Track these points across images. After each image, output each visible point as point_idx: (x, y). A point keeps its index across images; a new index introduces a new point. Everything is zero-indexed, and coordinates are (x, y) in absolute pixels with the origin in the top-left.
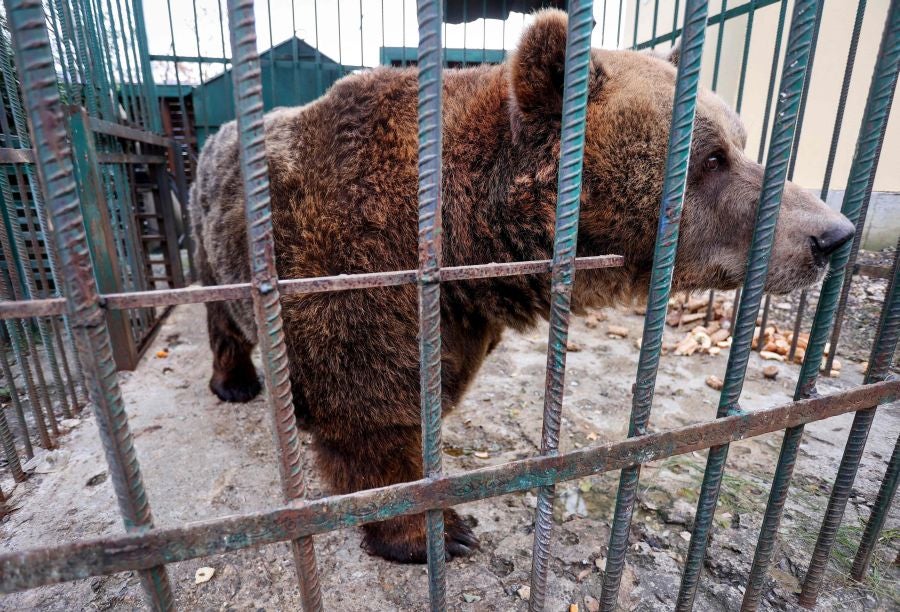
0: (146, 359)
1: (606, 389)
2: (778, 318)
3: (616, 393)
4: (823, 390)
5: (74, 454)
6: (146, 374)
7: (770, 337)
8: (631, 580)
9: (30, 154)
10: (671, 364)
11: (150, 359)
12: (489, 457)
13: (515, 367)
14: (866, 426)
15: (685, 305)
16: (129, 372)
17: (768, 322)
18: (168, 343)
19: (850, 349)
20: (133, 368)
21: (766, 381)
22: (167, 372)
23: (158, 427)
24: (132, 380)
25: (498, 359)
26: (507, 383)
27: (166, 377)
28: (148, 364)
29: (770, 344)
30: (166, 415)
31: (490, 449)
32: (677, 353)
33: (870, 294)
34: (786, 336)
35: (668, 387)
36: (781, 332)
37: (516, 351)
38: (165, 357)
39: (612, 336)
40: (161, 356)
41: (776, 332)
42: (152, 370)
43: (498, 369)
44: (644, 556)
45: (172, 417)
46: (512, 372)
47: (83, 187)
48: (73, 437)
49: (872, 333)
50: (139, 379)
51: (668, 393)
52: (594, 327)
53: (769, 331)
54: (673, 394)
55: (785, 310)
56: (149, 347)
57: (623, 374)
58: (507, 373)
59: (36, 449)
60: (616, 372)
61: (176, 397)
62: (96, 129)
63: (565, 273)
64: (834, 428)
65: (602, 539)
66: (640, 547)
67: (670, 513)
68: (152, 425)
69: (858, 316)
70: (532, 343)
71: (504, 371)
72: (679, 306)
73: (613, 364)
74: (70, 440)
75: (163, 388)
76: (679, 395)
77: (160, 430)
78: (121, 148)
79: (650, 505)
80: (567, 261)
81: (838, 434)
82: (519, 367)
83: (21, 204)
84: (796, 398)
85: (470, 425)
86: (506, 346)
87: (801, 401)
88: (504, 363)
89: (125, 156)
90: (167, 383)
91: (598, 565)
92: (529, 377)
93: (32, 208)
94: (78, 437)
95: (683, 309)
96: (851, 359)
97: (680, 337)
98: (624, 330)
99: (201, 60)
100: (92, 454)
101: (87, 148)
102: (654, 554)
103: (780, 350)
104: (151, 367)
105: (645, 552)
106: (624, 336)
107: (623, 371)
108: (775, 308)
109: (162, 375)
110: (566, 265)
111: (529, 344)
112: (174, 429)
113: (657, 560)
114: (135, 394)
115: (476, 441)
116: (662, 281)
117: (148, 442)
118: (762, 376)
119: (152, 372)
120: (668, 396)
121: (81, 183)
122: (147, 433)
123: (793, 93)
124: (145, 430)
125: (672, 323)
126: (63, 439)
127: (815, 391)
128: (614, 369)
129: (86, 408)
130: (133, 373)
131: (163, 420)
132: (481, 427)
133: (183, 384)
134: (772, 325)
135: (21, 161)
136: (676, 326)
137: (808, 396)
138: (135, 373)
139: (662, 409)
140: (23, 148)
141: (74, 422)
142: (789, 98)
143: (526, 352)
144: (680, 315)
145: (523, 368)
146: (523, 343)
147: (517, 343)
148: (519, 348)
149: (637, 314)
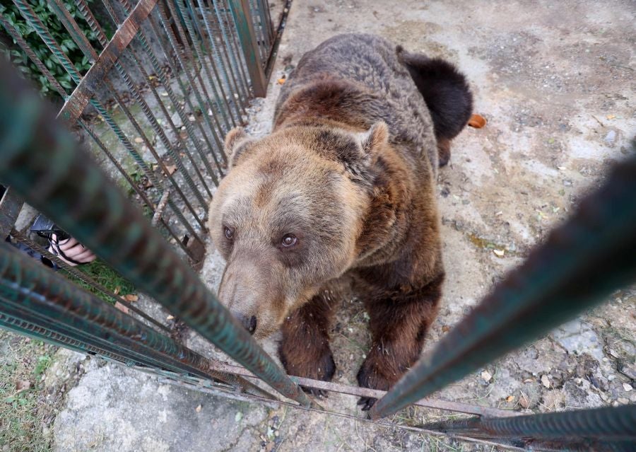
0: (271, 84)
8: (560, 401)
11: (274, 84)
12: (503, 257)
16: (263, 99)
20: (264, 96)
25: (555, 140)
26: (551, 177)
31: (508, 249)
44: (581, 390)
56: (272, 70)
58: (557, 163)
65: (557, 363)
66: (582, 382)
67: (627, 367)
70: (600, 124)
71: (555, 158)
79: (613, 352)
85: (500, 218)
88: (559, 148)
91: (542, 380)
92: (576, 176)
102: (590, 392)
105: (583, 388)
113: (588, 398)
115: (499, 236)
132: (508, 224)
138: (266, 100)
143: (590, 138)
145: (575, 161)
146: (592, 123)
147: (584, 121)
148: (584, 130)
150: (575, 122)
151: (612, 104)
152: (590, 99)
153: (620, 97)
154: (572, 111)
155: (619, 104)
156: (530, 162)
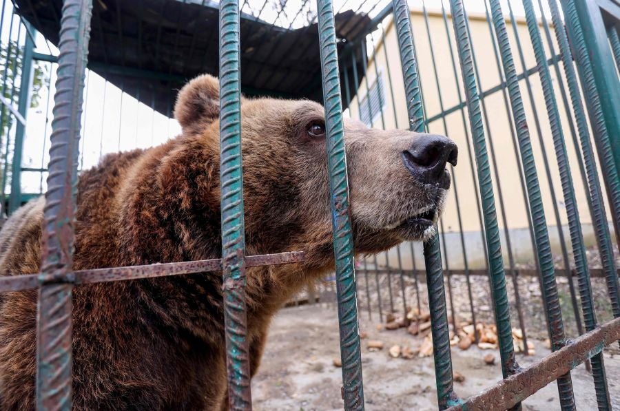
1: (371, 396)
2: (483, 317)
3: (380, 399)
4: (524, 365)
7: (482, 331)
10: (419, 366)
13: (296, 388)
14: (570, 392)
15: (420, 317)
17: (477, 321)
19: (535, 331)
21: (488, 367)
25: (282, 383)
26: (288, 404)
29: (483, 337)
32: (421, 355)
33: (531, 292)
34: (492, 329)
35: (419, 386)
36: (488, 327)
37: (297, 373)
39: (371, 349)
41: (484, 327)
43: (281, 392)
46: (293, 393)
49: (543, 318)
51: (420, 392)
53: (480, 327)
54: (424, 392)
55: (486, 311)
57: (383, 381)
58: (289, 395)
60: (377, 380)
63: (232, 267)
64: (548, 398)
69: (530, 308)
70: (310, 364)
71: (286, 393)
72: (415, 319)
73: (374, 373)
76: (429, 391)
80: (233, 254)
81: (552, 403)
82: (299, 387)
84: (505, 377)
86: (289, 370)
87: (510, 378)
88: (287, 386)
92: (307, 396)
95: (419, 320)
96: (538, 339)
97: (420, 342)
98: (379, 343)
103: (491, 340)
106: (380, 348)
107: (383, 378)
108: (479, 310)
110: (232, 258)
111: (308, 366)
116: (345, 271)
118: (484, 364)
120: (420, 395)
123: (418, 118)
125: (414, 332)
127: (518, 366)
128: (376, 377)
134: (480, 322)
136: (416, 334)
137: (513, 372)
139: (417, 407)
142: (416, 122)
143: (305, 373)
144: (418, 325)
145: (303, 389)
146: (303, 365)
147: (298, 366)
148: (300, 370)
149: (388, 329)
150: (291, 368)
151: (311, 353)
152: (296, 355)
153: (313, 349)
154: (287, 364)
155: (314, 352)
156: (268, 402)
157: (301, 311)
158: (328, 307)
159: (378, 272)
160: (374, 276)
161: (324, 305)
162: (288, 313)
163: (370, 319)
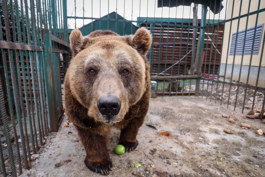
0: (61, 127)
3: (261, 156)
5: (38, 172)
6: (62, 134)
9: (32, 47)
11: (63, 127)
16: (56, 133)
18: (68, 121)
20: (57, 131)
22: (70, 134)
23: (70, 161)
24: (57, 137)
27: (70, 136)
28: (62, 130)
30: (72, 154)
37: (206, 132)
38: (68, 127)
39: (243, 128)
40: (67, 126)
42: (64, 132)
43: (201, 140)
45: (75, 156)
46: (208, 142)
47: (46, 61)
48: (36, 163)
50: (60, 136)
52: (234, 123)
56: (62, 122)
57: (258, 147)
58: (206, 143)
59: (23, 170)
60: (254, 145)
61: (75, 146)
62: (52, 39)
68: (67, 159)
71: (204, 141)
73: (251, 141)
74: (36, 164)
75: (69, 141)
77: (71, 162)
78: (58, 47)
83: (26, 67)
85: (202, 169)
89: (59, 50)
90: (70, 139)
92: (217, 145)
93: (30, 68)
94: (39, 163)
99: (84, 18)
100: (45, 173)
101: (50, 46)
104: (63, 131)
106: (249, 128)
109: (68, 135)
112: (77, 162)
114: (58, 143)
117: (67, 168)
119: (64, 133)
121: (46, 59)
122: (66, 163)
124: (65, 162)
126: (33, 163)
129: (41, 149)
130: (57, 133)
131: (72, 157)
132: (207, 170)
133: (77, 140)
135: (28, 50)
138: (58, 133)
140: (29, 45)
141: (37, 156)
143: (210, 133)
146: (207, 129)
147: (204, 128)
149: (248, 118)
151: (208, 123)
156: (197, 144)
157: (192, 98)
158: (207, 99)
159: (231, 84)
160: (229, 86)
161: (204, 97)
162: (185, 99)
163: (234, 110)
